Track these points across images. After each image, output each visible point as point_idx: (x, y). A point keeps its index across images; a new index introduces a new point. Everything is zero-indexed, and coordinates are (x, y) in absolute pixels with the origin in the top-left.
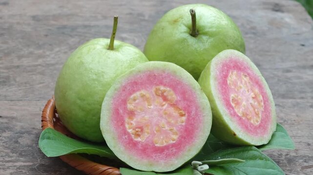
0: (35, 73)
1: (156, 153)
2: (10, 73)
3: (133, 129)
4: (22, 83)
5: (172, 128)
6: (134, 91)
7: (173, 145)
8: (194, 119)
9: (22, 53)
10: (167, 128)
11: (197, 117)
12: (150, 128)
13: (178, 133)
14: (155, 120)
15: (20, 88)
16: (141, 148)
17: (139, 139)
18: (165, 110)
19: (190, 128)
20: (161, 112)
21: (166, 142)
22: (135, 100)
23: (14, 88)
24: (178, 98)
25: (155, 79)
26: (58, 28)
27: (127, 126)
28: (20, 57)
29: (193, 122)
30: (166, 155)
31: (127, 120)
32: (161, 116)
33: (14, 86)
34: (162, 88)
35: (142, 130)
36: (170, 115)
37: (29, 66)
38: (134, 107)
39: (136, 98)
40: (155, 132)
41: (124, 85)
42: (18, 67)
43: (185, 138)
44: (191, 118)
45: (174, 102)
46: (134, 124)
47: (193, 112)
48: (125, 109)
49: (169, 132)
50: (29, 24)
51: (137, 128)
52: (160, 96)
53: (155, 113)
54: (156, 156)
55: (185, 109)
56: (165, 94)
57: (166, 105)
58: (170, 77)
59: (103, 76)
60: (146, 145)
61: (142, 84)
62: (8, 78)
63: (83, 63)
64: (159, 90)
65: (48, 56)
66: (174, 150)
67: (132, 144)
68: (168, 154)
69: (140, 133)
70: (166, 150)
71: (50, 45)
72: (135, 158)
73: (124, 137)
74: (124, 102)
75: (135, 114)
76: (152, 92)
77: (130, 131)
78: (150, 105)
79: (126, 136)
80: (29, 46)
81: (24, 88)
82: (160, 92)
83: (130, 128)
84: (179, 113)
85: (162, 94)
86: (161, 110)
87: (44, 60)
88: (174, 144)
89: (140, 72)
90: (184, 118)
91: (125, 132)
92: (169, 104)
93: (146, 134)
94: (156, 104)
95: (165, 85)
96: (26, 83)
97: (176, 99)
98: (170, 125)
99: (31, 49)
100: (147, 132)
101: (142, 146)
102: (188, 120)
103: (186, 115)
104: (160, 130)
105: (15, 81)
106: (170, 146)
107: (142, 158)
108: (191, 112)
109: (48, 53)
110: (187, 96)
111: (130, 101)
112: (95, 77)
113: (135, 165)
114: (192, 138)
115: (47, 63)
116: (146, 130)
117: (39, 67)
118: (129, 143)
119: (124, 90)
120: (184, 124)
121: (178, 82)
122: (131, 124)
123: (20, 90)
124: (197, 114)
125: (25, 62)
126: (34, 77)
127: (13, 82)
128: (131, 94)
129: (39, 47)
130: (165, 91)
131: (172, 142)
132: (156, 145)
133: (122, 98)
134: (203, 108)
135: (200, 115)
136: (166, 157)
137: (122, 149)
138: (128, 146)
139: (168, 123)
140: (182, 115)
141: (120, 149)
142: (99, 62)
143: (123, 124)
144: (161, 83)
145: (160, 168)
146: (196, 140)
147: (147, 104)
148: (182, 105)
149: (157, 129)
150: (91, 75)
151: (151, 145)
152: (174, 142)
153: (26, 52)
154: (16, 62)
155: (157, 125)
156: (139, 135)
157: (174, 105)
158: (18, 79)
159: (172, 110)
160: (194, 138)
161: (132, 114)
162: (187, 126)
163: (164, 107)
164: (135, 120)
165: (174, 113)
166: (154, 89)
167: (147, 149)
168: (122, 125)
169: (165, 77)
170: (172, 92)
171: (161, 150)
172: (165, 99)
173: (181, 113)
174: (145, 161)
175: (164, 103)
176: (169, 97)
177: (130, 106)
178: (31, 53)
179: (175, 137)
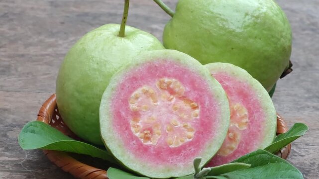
0: (41, 63)
1: (172, 156)
2: (12, 62)
3: (141, 132)
4: (23, 73)
5: (186, 124)
6: (135, 89)
7: (190, 144)
8: (208, 110)
9: (31, 41)
10: (180, 125)
11: (213, 108)
12: (160, 127)
13: (193, 128)
14: (164, 119)
15: (20, 79)
16: (154, 152)
17: (149, 143)
18: (174, 105)
19: (207, 121)
20: (171, 108)
21: (181, 141)
22: (137, 98)
23: (13, 78)
24: (187, 89)
25: (156, 70)
26: (79, 16)
27: (133, 130)
28: (27, 46)
29: (208, 114)
30: (184, 156)
31: (131, 122)
32: (171, 113)
33: (14, 76)
34: (166, 80)
35: (151, 131)
36: (181, 110)
37: (36, 56)
38: (138, 106)
39: (138, 96)
40: (167, 131)
41: (121, 82)
42: (23, 56)
43: (202, 133)
44: (205, 110)
45: (183, 94)
46: (142, 126)
47: (207, 103)
48: (127, 110)
49: (184, 129)
50: (45, 10)
51: (144, 130)
52: (165, 89)
53: (164, 109)
54: (172, 160)
55: (197, 100)
56: (171, 86)
57: (175, 98)
58: (173, 66)
59: (105, 65)
60: (159, 148)
61: (142, 79)
62: (8, 67)
63: (85, 50)
64: (164, 82)
65: (61, 45)
66: (193, 149)
67: (142, 150)
68: (186, 154)
69: (149, 135)
70: (183, 151)
71: (65, 33)
72: (149, 165)
73: (131, 143)
74: (126, 102)
75: (140, 114)
76: (155, 86)
77: (138, 134)
78: (156, 102)
79: (134, 142)
80: (40, 34)
81: (25, 78)
82: (165, 85)
83: (137, 132)
84: (191, 106)
85: (168, 86)
86: (169, 105)
87: (55, 49)
88: (191, 142)
89: (137, 65)
90: (197, 111)
91: (132, 137)
92: (177, 97)
93: (157, 135)
94: (162, 99)
95: (169, 76)
96: (28, 74)
97: (184, 90)
98: (182, 121)
99: (42, 37)
100: (157, 133)
101: (155, 150)
102: (203, 112)
103: (200, 107)
104: (173, 129)
105: (16, 70)
106: (187, 146)
107: (157, 163)
108: (205, 103)
109: (60, 42)
110: (196, 85)
111: (132, 100)
112: (95, 66)
113: (151, 173)
114: (210, 132)
115: (58, 53)
116: (156, 130)
117: (48, 57)
118: (139, 149)
119: (123, 89)
120: (198, 117)
121: (184, 71)
122: (138, 126)
123: (20, 80)
124: (211, 105)
125: (32, 51)
126: (39, 67)
127: (13, 72)
128: (131, 92)
129: (52, 35)
130: (170, 83)
131: (188, 140)
132: (171, 146)
133: (122, 98)
134: (218, 96)
135: (215, 104)
136: (185, 158)
137: (132, 157)
138: (138, 152)
139: (181, 119)
140: (194, 108)
141: (129, 157)
142: (103, 50)
143: (128, 128)
144: (165, 75)
145: (180, 172)
146: (215, 134)
147: (151, 101)
148: (192, 95)
149: (169, 128)
150: (91, 64)
151: (165, 147)
152: (191, 140)
153: (36, 40)
154: (22, 50)
155: (169, 123)
156: (148, 139)
157: (183, 98)
158: (20, 69)
159: (182, 104)
160: (213, 132)
161: (136, 115)
162: (203, 120)
163: (173, 101)
164: (141, 121)
165: (185, 107)
166: (157, 83)
167: (161, 152)
168: (126, 129)
169: (168, 67)
170: (179, 83)
171: (177, 151)
172: (172, 92)
173: (193, 105)
174: (161, 167)
175: (172, 97)
176: (177, 90)
177: (133, 106)
178: (41, 41)
179: (191, 134)
